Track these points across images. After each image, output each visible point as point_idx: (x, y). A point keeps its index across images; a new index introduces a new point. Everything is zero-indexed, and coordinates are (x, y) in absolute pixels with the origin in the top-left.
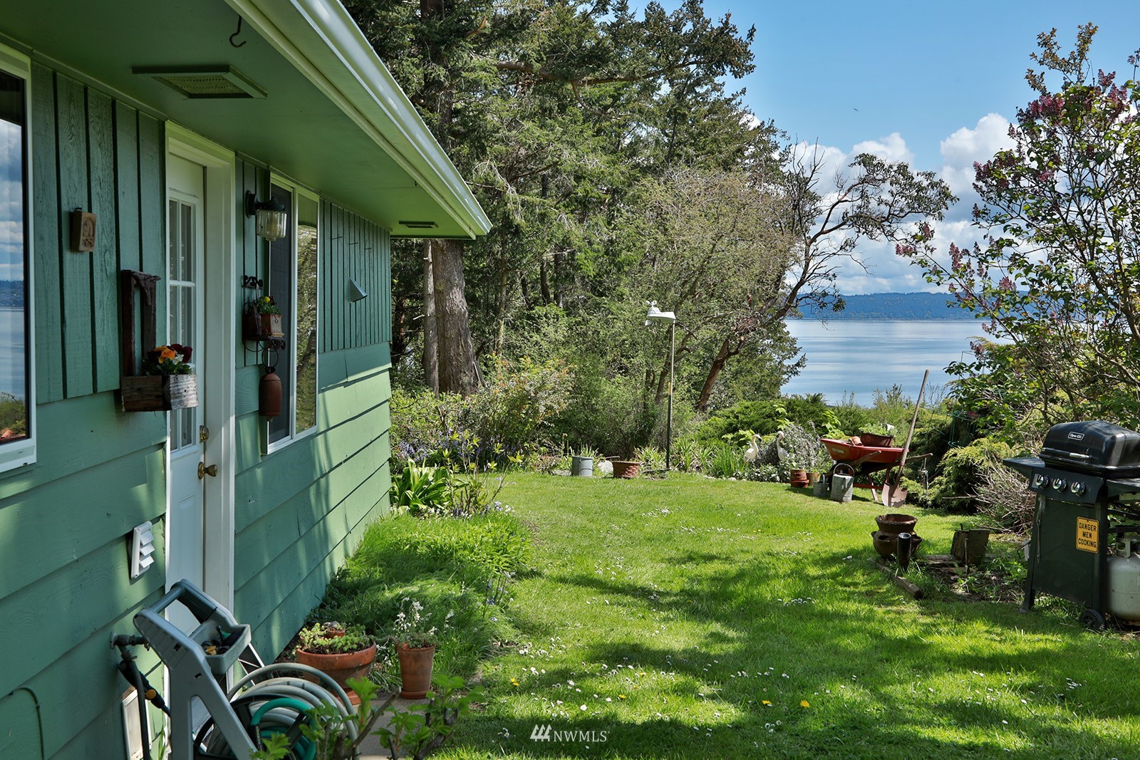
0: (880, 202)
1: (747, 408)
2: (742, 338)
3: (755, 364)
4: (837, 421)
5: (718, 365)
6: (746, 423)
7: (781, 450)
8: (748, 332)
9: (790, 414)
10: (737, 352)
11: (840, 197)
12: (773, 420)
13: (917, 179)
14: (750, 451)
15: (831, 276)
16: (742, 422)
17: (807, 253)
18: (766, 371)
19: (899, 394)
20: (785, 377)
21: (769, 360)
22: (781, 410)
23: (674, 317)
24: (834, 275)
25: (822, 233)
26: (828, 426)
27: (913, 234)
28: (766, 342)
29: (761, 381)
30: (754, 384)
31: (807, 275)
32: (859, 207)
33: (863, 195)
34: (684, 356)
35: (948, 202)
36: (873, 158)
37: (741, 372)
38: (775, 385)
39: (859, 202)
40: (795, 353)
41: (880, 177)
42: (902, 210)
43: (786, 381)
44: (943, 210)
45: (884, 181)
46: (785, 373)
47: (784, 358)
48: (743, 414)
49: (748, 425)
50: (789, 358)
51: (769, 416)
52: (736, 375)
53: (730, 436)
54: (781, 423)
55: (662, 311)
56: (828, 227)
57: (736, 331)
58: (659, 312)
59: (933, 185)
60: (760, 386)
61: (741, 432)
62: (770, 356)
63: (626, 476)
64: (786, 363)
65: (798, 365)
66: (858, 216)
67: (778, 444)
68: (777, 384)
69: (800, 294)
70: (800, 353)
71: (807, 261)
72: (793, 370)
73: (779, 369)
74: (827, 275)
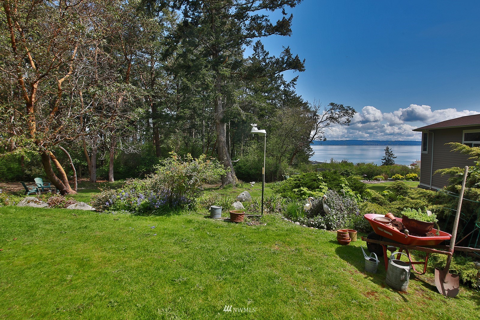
0: (336, 114)
1: (304, 176)
2: (300, 148)
3: (303, 154)
4: (347, 183)
5: (294, 154)
6: (304, 184)
7: (325, 206)
9: (325, 180)
10: (299, 151)
11: (326, 113)
12: (317, 182)
13: (346, 108)
14: (308, 205)
16: (302, 183)
17: (317, 127)
18: (306, 155)
19: (333, 160)
22: (321, 178)
23: (265, 133)
24: (324, 132)
25: (321, 122)
26: (343, 185)
28: (306, 149)
29: (305, 157)
31: (317, 133)
33: (332, 112)
35: (354, 113)
36: (334, 104)
39: (331, 114)
41: (336, 108)
42: (342, 116)
45: (337, 109)
48: (303, 179)
49: (305, 185)
50: (311, 152)
51: (315, 180)
52: (299, 156)
53: (296, 190)
54: (320, 185)
55: (259, 129)
56: (322, 120)
57: (299, 146)
58: (257, 130)
59: (350, 109)
61: (302, 188)
62: (307, 152)
63: (236, 221)
66: (330, 117)
67: (323, 202)
68: (308, 158)
69: (315, 137)
70: (313, 152)
71: (317, 129)
72: (312, 155)
73: (309, 155)
74: (322, 132)
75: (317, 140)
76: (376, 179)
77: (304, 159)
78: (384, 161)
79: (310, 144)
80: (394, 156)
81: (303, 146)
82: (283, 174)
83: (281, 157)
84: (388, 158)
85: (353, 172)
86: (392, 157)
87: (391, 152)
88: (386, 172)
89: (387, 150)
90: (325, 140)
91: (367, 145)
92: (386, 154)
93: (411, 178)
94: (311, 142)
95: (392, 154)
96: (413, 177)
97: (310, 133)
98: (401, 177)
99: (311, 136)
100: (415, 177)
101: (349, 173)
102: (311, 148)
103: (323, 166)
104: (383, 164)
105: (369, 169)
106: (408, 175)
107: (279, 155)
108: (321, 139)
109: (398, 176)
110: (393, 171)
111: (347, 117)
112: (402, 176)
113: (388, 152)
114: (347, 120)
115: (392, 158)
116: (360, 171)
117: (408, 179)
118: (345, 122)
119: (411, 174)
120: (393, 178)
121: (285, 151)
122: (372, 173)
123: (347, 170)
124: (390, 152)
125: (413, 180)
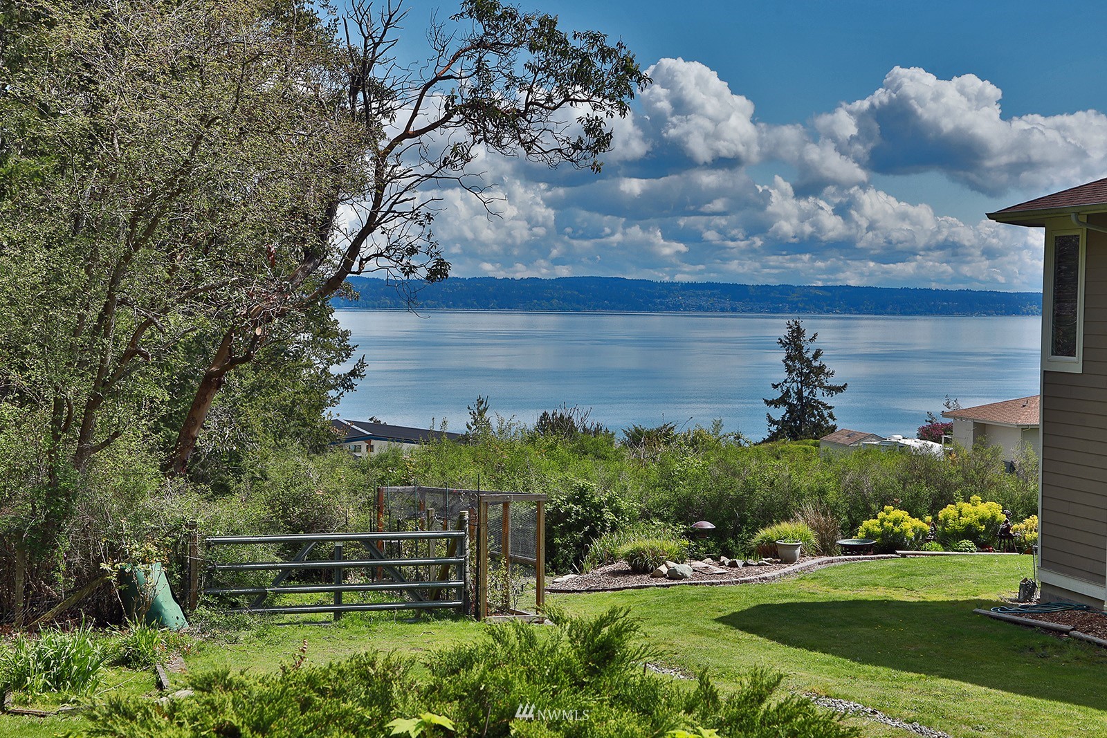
0: (512, 80)
2: (258, 332)
3: (283, 375)
5: (212, 383)
8: (270, 320)
10: (247, 358)
11: (439, 70)
13: (574, 44)
15: (422, 218)
17: (378, 173)
18: (301, 385)
19: (485, 409)
20: (332, 393)
21: (306, 366)
24: (428, 216)
25: (406, 135)
27: (574, 140)
28: (301, 337)
29: (293, 402)
30: (282, 408)
31: (380, 215)
32: (474, 91)
33: (481, 69)
34: (136, 367)
35: (634, 84)
37: (260, 387)
38: (316, 409)
39: (474, 82)
40: (348, 355)
41: (509, 39)
42: (550, 98)
43: (334, 402)
44: (626, 98)
45: (516, 45)
46: (332, 387)
47: (330, 362)
50: (338, 362)
52: (250, 393)
56: (417, 125)
57: (246, 316)
59: (604, 54)
60: (291, 410)
62: (309, 359)
64: (334, 370)
65: (353, 373)
66: (473, 105)
68: (320, 406)
69: (367, 248)
70: (356, 355)
71: (380, 188)
72: (346, 383)
73: (323, 381)
74: (414, 214)
75: (382, 275)
76: (773, 552)
77: (289, 413)
78: (779, 413)
79: (332, 300)
80: (831, 382)
81: (282, 315)
82: (115, 553)
83: (94, 402)
84: (799, 393)
85: (624, 505)
86: (821, 385)
87: (816, 356)
88: (822, 492)
89: (794, 342)
90: (439, 271)
91: (675, 308)
92: (790, 370)
93: (969, 533)
94: (333, 284)
95: (821, 369)
96: (982, 521)
97: (331, 212)
98: (910, 524)
99: (340, 241)
100: (991, 522)
101: (598, 508)
102: (342, 327)
103: (428, 466)
104: (774, 428)
105: (717, 480)
106: (949, 511)
107: (77, 390)
108: (412, 269)
109: (896, 522)
110: (856, 486)
111: (583, 110)
112: (916, 522)
113: (800, 357)
114: (588, 131)
115: (819, 391)
116: (665, 496)
117: (948, 539)
118: (576, 147)
119: (966, 507)
120: (870, 535)
121: (129, 355)
122: (739, 501)
123: (582, 492)
124: (810, 355)
125: (983, 546)
